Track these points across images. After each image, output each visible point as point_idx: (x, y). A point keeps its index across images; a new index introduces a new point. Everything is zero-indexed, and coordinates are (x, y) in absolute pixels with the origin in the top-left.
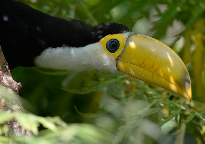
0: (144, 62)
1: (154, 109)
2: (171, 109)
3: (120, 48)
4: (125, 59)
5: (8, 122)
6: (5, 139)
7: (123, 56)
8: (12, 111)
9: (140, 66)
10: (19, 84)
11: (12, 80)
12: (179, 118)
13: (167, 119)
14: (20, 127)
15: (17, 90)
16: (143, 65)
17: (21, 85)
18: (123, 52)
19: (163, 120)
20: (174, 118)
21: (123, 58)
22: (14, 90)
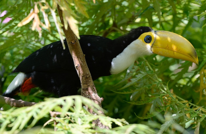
0: (168, 46)
1: (181, 113)
2: (191, 113)
3: (152, 40)
4: (156, 46)
5: (94, 120)
6: (93, 131)
7: (155, 44)
8: (97, 115)
9: (165, 48)
10: (102, 98)
11: (98, 96)
12: (196, 118)
13: (189, 120)
14: (102, 123)
15: (100, 102)
16: (168, 47)
17: (103, 99)
18: (154, 42)
19: (186, 120)
20: (193, 119)
21: (155, 45)
22: (99, 102)
